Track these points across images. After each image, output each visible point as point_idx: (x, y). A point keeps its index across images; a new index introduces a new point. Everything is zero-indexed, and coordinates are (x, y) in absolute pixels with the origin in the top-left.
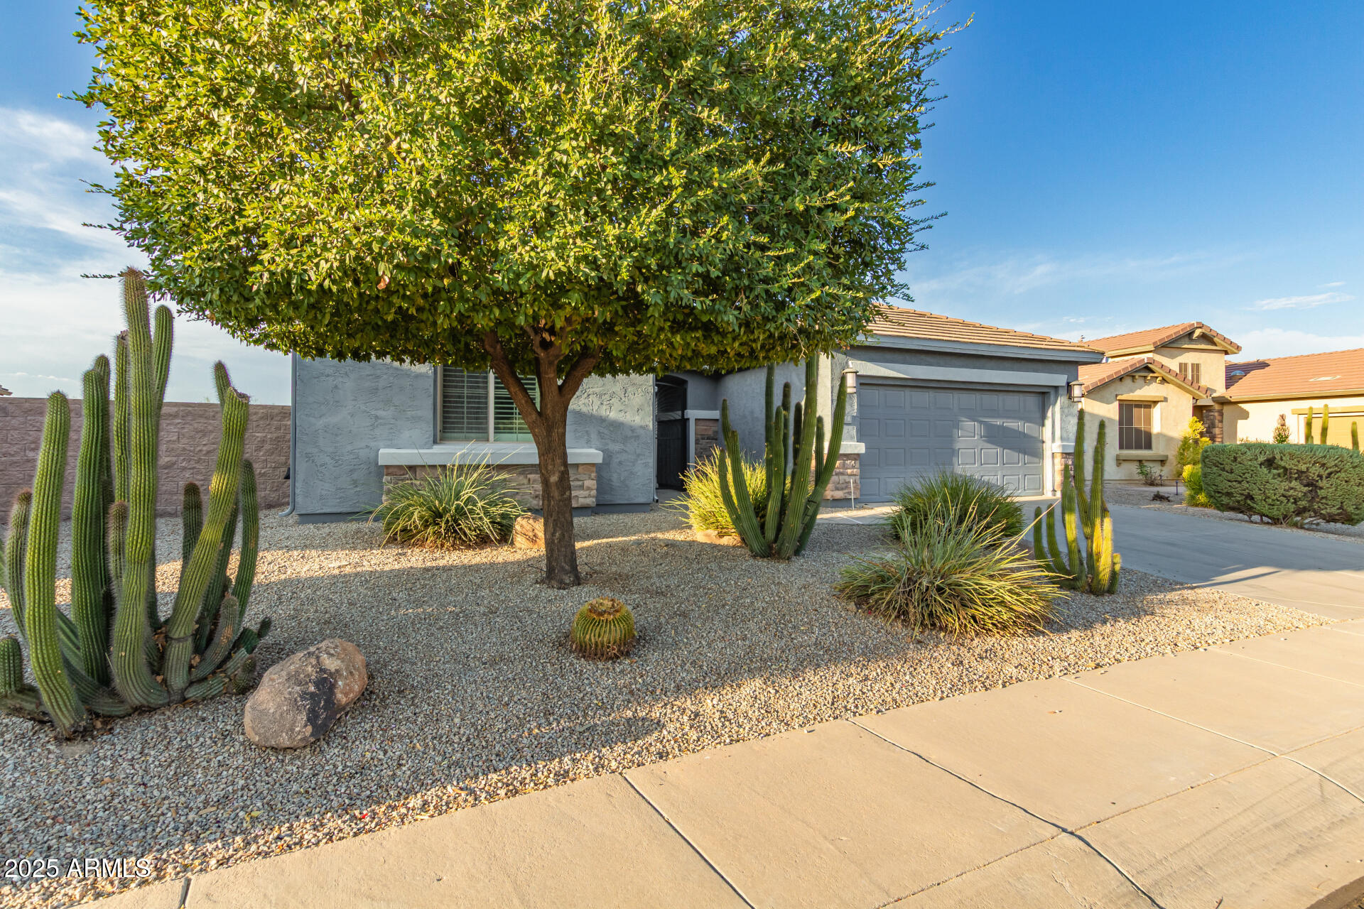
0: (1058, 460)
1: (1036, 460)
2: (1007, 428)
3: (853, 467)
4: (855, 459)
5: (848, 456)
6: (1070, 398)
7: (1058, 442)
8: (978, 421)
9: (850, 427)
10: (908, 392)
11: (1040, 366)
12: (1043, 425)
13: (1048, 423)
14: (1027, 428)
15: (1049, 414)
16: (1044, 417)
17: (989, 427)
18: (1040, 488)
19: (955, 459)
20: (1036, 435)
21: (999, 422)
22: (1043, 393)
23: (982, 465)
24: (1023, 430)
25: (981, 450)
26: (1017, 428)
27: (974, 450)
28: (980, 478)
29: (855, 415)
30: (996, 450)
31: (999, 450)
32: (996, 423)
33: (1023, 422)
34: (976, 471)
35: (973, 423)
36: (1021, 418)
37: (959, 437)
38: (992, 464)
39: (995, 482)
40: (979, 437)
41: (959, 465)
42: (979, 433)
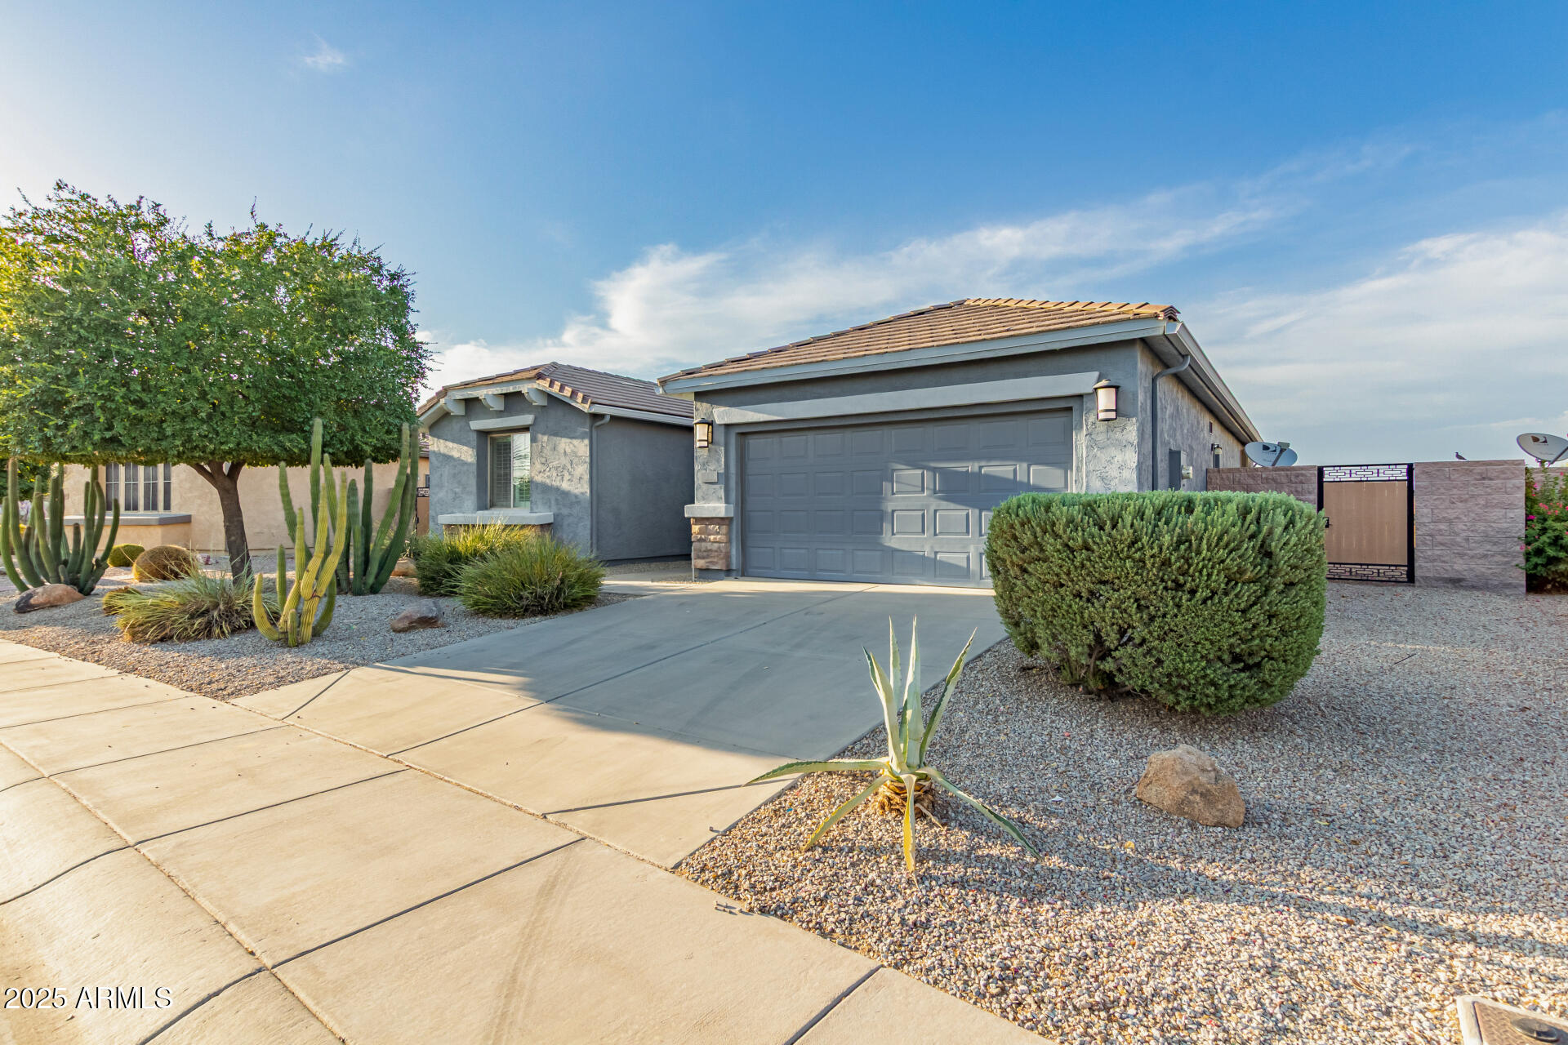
2: (988, 477)
3: (718, 533)
4: (719, 524)
8: (929, 468)
9: (714, 487)
12: (1071, 466)
14: (1037, 474)
15: (1074, 447)
19: (887, 525)
20: (1058, 487)
21: (972, 467)
22: (1067, 409)
23: (935, 534)
24: (1026, 480)
25: (936, 511)
26: (1011, 476)
27: (920, 513)
28: (933, 556)
29: (722, 471)
30: (965, 513)
31: (973, 513)
32: (964, 469)
33: (1025, 465)
34: (924, 545)
35: (920, 472)
36: (1021, 459)
37: (893, 494)
38: (956, 534)
39: (964, 564)
40: (932, 492)
41: (893, 534)
42: (932, 487)
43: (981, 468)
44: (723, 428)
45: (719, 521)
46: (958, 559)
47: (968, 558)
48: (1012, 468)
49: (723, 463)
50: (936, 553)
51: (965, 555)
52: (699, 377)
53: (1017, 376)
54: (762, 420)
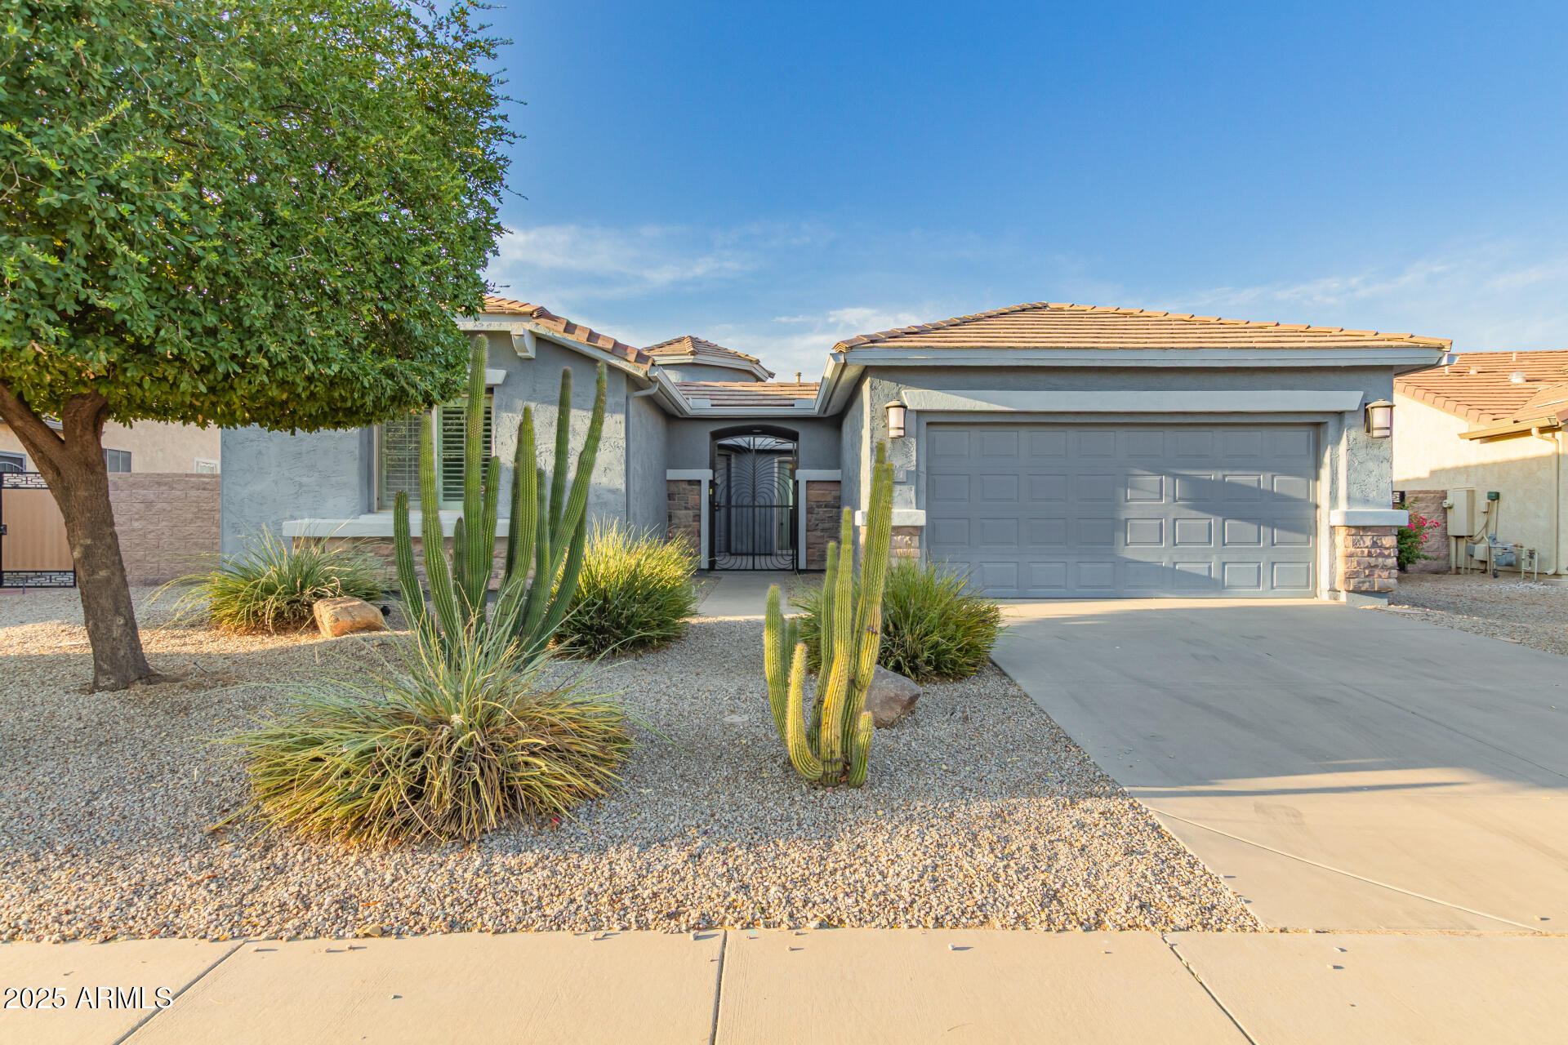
0: (1341, 537)
1: (1302, 537)
2: (1230, 484)
3: (908, 546)
4: (911, 534)
5: (898, 530)
6: (1368, 431)
7: (1343, 506)
8: (1168, 475)
9: (904, 488)
10: (1024, 433)
11: (1298, 378)
12: (1317, 478)
13: (1325, 473)
14: (1281, 484)
15: (1327, 459)
16: (1318, 465)
17: (1194, 484)
18: (1309, 583)
19: (1120, 535)
20: (1303, 496)
21: (1215, 475)
22: (1318, 425)
23: (1175, 544)
24: (1270, 488)
25: (1175, 520)
26: (1256, 485)
27: (1158, 522)
28: (1171, 566)
29: (914, 469)
30: (1207, 522)
31: (1215, 521)
32: (1208, 477)
33: (1269, 475)
34: (1162, 556)
35: (1158, 478)
36: (1265, 469)
37: (1127, 501)
38: (1198, 543)
39: (1206, 574)
40: (1171, 499)
41: (1126, 545)
42: (1172, 494)
43: (1224, 476)
44: (914, 416)
45: (911, 530)
46: (1200, 569)
47: (1210, 568)
48: (1256, 478)
49: (914, 458)
50: (1175, 563)
51: (1207, 566)
52: (883, 348)
53: (1283, 388)
54: (977, 409)
